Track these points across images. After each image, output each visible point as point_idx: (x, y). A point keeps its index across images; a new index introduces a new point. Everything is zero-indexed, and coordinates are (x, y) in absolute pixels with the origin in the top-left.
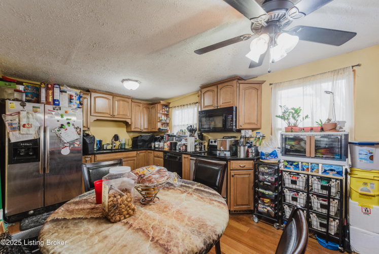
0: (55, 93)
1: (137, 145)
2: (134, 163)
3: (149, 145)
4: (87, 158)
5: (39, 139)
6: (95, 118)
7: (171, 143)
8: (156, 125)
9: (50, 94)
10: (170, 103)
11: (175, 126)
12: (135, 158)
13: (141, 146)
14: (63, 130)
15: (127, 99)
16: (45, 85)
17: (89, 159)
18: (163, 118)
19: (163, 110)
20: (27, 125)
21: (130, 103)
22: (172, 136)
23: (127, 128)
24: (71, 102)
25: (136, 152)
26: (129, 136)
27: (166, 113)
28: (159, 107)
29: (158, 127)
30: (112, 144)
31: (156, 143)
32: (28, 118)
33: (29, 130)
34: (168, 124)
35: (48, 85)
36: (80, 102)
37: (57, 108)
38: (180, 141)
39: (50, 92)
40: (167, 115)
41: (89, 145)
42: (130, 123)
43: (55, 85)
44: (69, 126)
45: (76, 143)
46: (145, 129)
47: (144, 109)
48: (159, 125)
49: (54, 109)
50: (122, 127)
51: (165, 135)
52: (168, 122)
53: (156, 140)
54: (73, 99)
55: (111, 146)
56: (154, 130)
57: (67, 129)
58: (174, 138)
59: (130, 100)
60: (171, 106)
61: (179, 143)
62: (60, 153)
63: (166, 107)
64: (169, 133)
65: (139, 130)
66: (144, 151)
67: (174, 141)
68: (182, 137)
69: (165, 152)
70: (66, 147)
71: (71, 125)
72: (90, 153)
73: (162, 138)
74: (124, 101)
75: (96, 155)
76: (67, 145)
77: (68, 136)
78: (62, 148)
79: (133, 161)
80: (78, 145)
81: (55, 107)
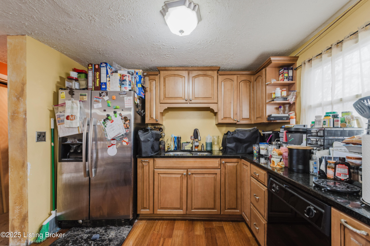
0: (101, 75)
2: (215, 179)
3: (249, 149)
4: (144, 161)
7: (291, 151)
8: (263, 110)
9: (97, 77)
10: (296, 58)
11: (310, 107)
12: (218, 171)
13: (233, 150)
14: (108, 123)
16: (92, 66)
17: (146, 163)
18: (279, 92)
19: (281, 77)
20: (70, 117)
21: (215, 77)
22: (297, 131)
25: (218, 160)
27: (286, 81)
28: (266, 73)
29: (268, 114)
30: (192, 143)
31: (262, 146)
32: (72, 108)
33: (72, 123)
34: (291, 106)
35: (95, 65)
36: (142, 86)
37: (103, 94)
38: (328, 146)
39: (98, 74)
40: (290, 87)
42: (216, 111)
43: (101, 64)
44: (116, 116)
45: (125, 140)
46: (244, 119)
47: (242, 84)
48: (270, 110)
49: (100, 95)
51: (282, 130)
52: (291, 100)
53: (263, 139)
54: (125, 81)
56: (259, 121)
57: (113, 121)
58: (304, 136)
59: (216, 72)
61: (318, 154)
63: (288, 69)
64: (293, 124)
66: (235, 160)
67: (304, 146)
68: (334, 134)
69: (271, 174)
70: (112, 145)
71: (118, 115)
72: (143, 155)
73: (277, 136)
74: (205, 75)
75: (155, 159)
76: (113, 143)
77: (113, 130)
78: (109, 147)
79: (213, 176)
80: (127, 143)
81: (102, 93)
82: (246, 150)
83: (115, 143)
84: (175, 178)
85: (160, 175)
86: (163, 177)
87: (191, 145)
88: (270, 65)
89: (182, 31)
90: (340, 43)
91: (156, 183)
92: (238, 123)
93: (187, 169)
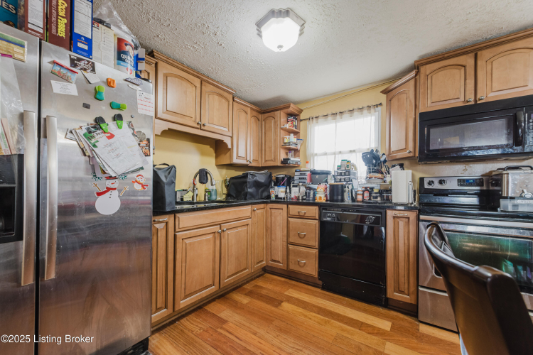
1: (246, 194)
2: (247, 233)
4: (159, 222)
5: (21, 157)
6: (166, 126)
9: (61, 13)
10: (301, 111)
12: (249, 221)
13: (252, 196)
14: (101, 139)
15: (226, 94)
17: (163, 225)
18: (293, 139)
21: (231, 103)
23: (216, 157)
24: (119, 58)
25: (249, 208)
26: (221, 175)
28: (281, 116)
29: (282, 158)
30: (193, 192)
37: (82, 64)
41: (166, 187)
42: (230, 147)
44: (119, 127)
45: (138, 179)
46: (254, 161)
47: (253, 120)
49: (73, 65)
50: (209, 155)
52: (298, 147)
54: (125, 53)
55: (191, 194)
57: (112, 136)
59: (232, 97)
60: (302, 116)
62: (91, 209)
63: (295, 119)
65: (244, 162)
66: (263, 206)
69: (321, 206)
70: (109, 189)
71: (124, 124)
72: (168, 209)
74: (220, 95)
75: (178, 215)
76: (111, 186)
77: (118, 156)
78: (99, 194)
79: (245, 228)
80: (143, 186)
81: (79, 60)
82: (262, 196)
83: (115, 186)
84: (207, 240)
85: (185, 240)
86: (190, 244)
87: (192, 194)
88: (286, 110)
89: (280, 47)
90: (351, 111)
91: (179, 256)
92: (250, 165)
93: (220, 224)
